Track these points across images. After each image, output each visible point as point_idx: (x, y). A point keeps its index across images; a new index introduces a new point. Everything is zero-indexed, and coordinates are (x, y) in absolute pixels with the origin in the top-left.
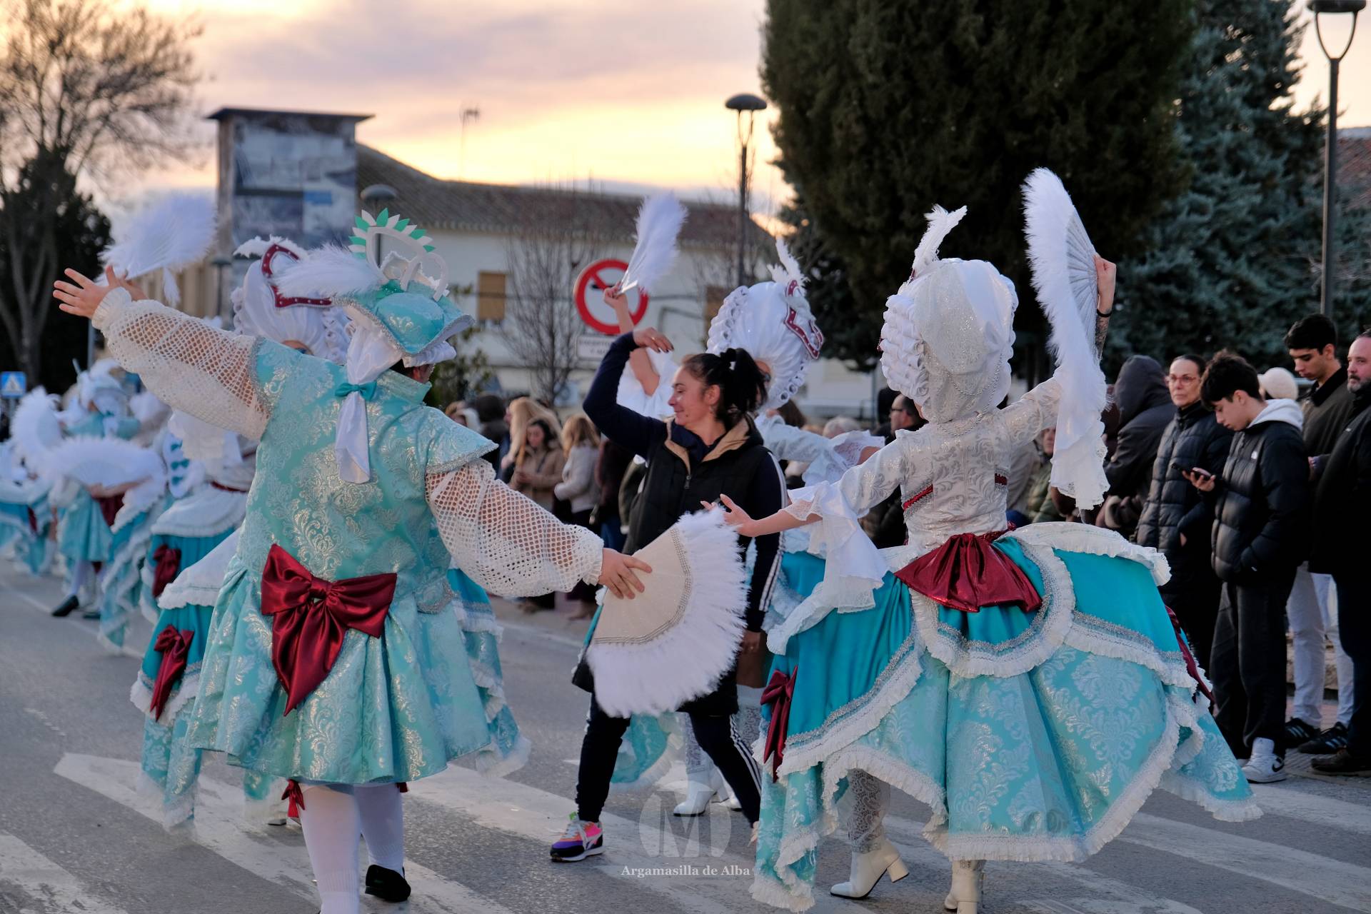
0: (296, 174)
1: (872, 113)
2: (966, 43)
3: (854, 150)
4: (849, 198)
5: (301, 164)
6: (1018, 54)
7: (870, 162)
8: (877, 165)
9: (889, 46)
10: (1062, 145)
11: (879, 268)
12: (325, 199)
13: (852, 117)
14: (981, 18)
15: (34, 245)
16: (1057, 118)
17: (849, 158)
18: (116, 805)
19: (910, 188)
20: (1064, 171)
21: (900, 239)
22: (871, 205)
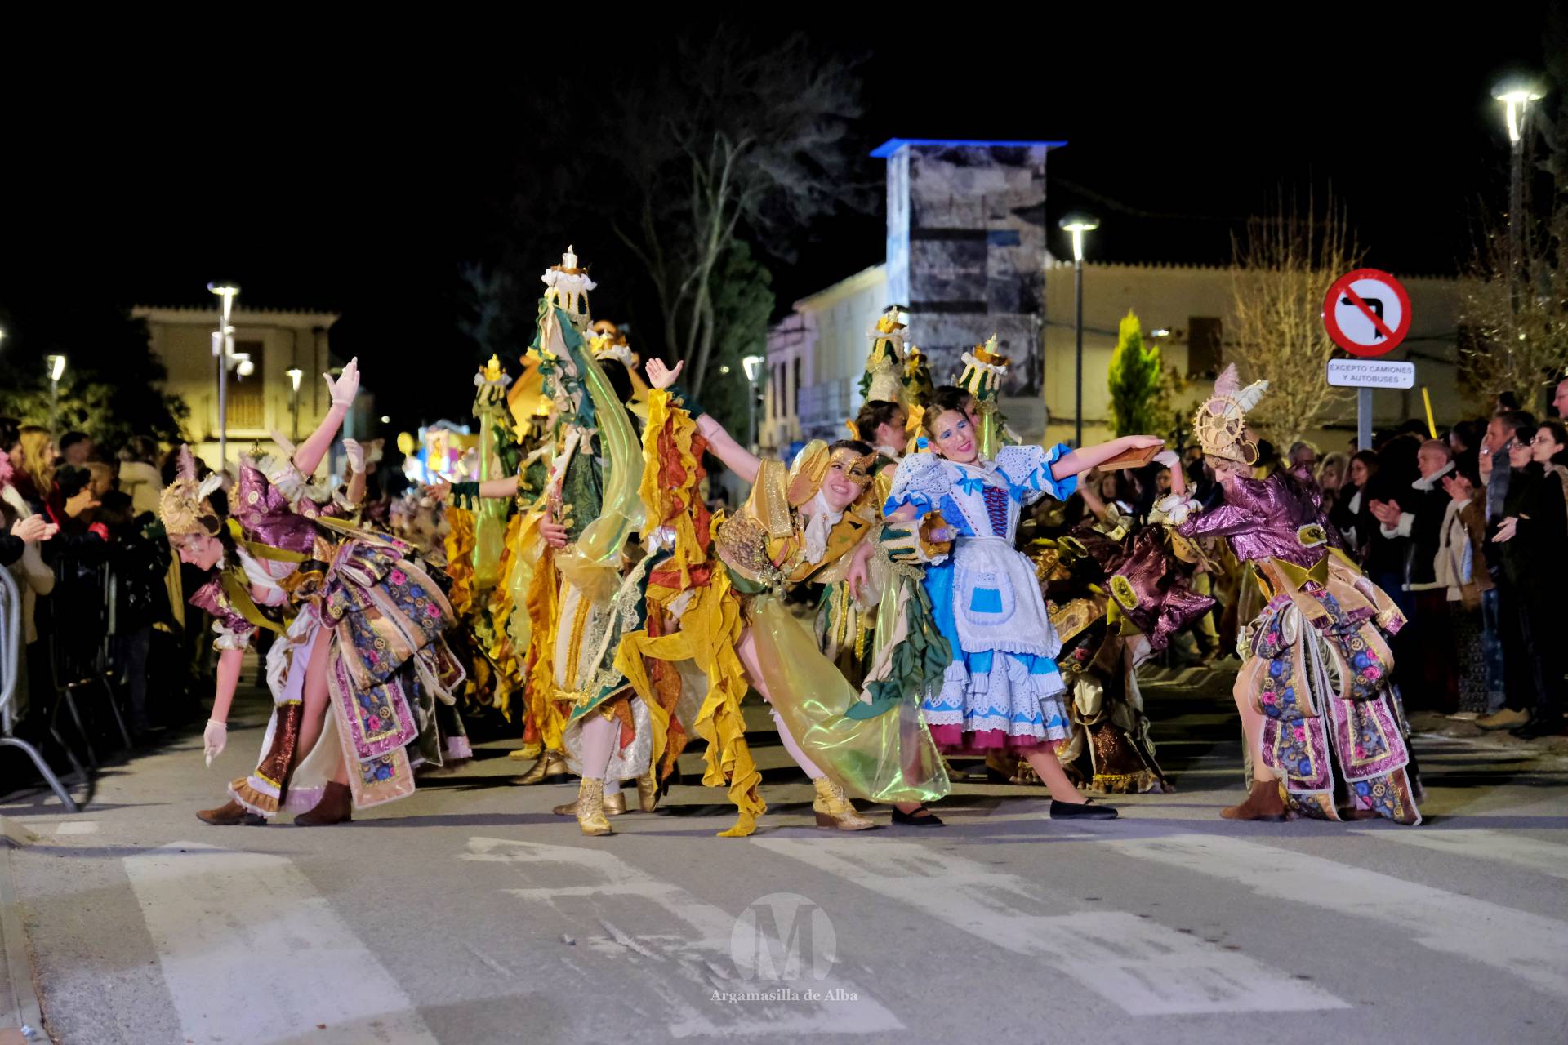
0: (978, 211)
5: (984, 197)
12: (1011, 239)
15: (689, 302)
18: (826, 874)
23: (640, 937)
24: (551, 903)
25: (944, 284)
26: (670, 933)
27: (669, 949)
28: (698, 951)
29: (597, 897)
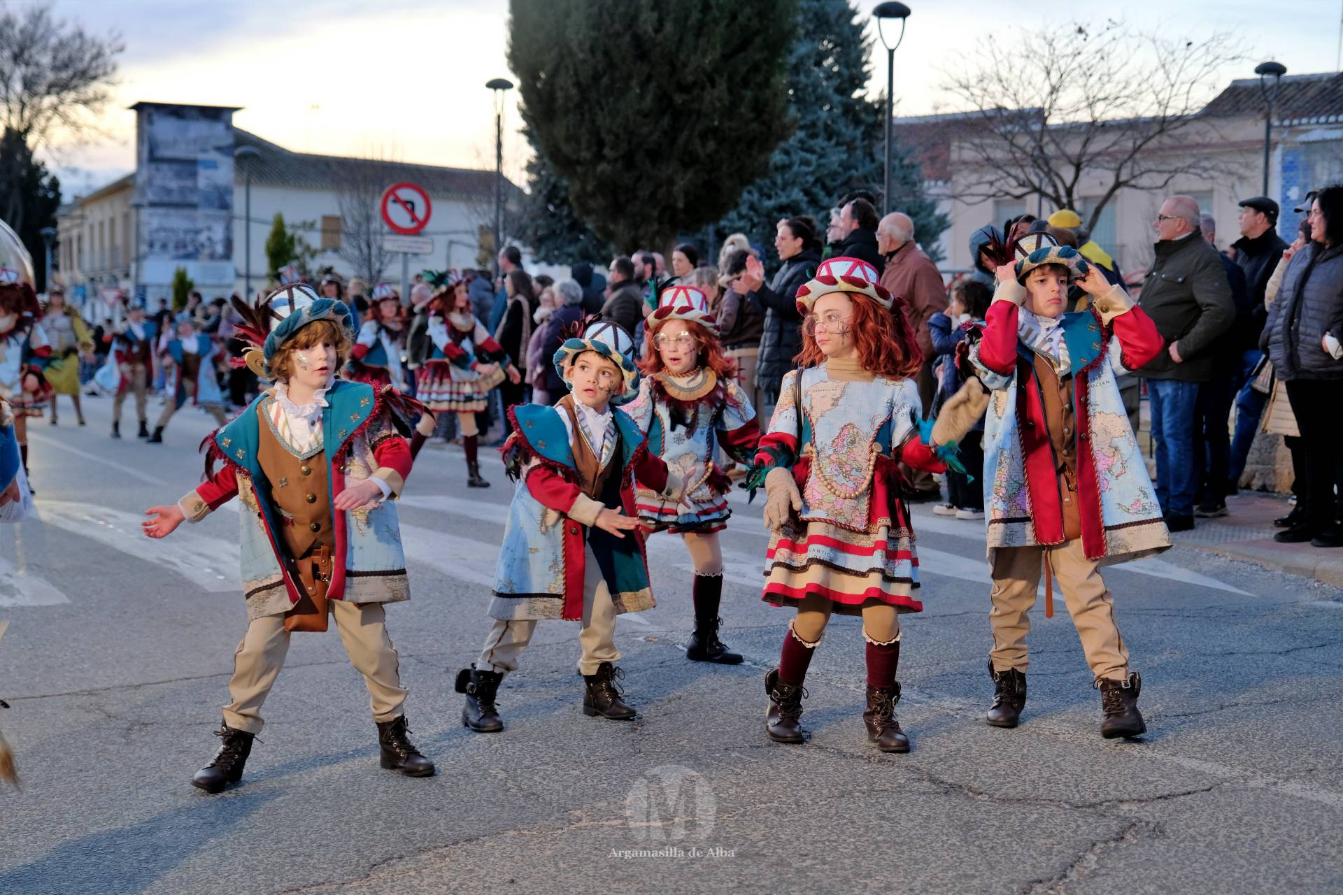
0: (191, 147)
1: (582, 79)
2: (646, 32)
3: (571, 105)
4: (568, 139)
5: (195, 141)
6: (681, 40)
7: (582, 114)
8: (587, 116)
9: (593, 34)
10: (712, 103)
11: (590, 188)
12: (212, 165)
13: (570, 82)
14: (655, 15)
16: (708, 85)
17: (567, 111)
19: (609, 132)
20: (713, 120)
21: (603, 167)
22: (584, 144)
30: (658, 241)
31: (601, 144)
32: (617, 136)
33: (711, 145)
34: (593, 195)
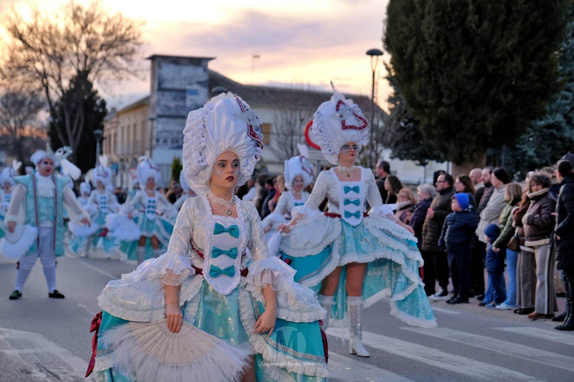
0: (183, 82)
1: (431, 57)
2: (471, 27)
3: (423, 72)
4: (421, 93)
5: (185, 78)
6: (493, 32)
8: (433, 79)
9: (438, 28)
10: (511, 70)
11: (433, 122)
12: (195, 93)
13: (423, 58)
14: (477, 17)
15: (75, 111)
16: (509, 60)
17: (420, 76)
20: (512, 81)
21: (442, 110)
22: (430, 95)
23: (51, 371)
24: (18, 356)
25: (169, 108)
26: (62, 369)
27: (61, 376)
28: (72, 377)
29: (36, 354)
30: (475, 155)
31: (440, 95)
32: (451, 91)
33: (510, 97)
34: (435, 127)
